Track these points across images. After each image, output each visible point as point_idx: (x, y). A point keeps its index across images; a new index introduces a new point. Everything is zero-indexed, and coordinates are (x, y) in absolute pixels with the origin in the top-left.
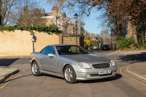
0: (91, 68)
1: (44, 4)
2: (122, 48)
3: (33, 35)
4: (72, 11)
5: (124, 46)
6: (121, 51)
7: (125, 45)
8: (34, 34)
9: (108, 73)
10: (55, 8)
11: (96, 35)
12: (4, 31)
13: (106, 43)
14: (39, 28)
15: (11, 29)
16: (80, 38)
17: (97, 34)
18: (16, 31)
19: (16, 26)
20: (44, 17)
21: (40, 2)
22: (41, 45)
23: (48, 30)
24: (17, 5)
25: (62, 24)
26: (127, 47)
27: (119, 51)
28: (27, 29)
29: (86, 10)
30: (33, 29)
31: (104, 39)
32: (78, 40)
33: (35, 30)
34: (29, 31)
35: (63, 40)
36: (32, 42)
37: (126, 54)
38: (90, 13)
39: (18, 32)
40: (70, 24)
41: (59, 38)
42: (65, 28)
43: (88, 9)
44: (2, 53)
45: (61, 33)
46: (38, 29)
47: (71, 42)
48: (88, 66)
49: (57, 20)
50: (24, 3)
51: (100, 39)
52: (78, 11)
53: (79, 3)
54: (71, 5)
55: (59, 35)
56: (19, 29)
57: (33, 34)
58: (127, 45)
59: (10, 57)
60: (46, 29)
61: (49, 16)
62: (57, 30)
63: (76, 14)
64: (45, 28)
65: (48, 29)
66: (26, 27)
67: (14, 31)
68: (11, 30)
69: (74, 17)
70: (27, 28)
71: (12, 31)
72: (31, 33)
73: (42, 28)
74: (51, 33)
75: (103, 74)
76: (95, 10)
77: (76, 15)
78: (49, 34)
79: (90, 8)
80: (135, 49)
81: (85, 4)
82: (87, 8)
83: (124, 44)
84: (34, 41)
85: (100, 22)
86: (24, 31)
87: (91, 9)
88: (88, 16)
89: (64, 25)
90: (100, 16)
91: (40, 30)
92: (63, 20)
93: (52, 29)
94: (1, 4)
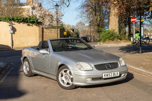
0: (92, 69)
3: (11, 27)
4: (51, 1)
6: (103, 44)
7: (106, 37)
8: (13, 26)
9: (115, 76)
11: (71, 27)
13: (82, 35)
14: (18, 19)
16: (60, 29)
17: (73, 26)
22: (20, 37)
23: (27, 21)
25: (40, 15)
27: (101, 43)
28: (5, 20)
30: (11, 20)
32: (59, 32)
34: (7, 22)
35: (43, 32)
36: (11, 34)
37: (109, 46)
38: (69, 4)
41: (39, 30)
45: (41, 25)
47: (51, 33)
48: (88, 68)
51: (76, 31)
55: (39, 27)
57: (11, 25)
58: (109, 37)
62: (37, 21)
64: (24, 19)
66: (3, 17)
69: (53, 7)
70: (5, 18)
72: (10, 24)
73: (21, 19)
74: (31, 24)
75: (108, 77)
76: (75, 1)
77: (57, 5)
78: (29, 25)
84: (12, 33)
85: (78, 13)
86: (2, 22)
88: (68, 7)
89: (41, 16)
90: (79, 7)
91: (19, 21)
92: (40, 11)
93: (32, 21)
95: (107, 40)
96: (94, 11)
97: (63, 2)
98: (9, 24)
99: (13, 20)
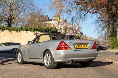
1: (47, 10)
3: (36, 35)
6: (111, 50)
10: (58, 15)
12: (12, 31)
14: (41, 30)
15: (18, 30)
16: (76, 38)
19: (22, 28)
20: (48, 22)
24: (26, 12)
26: (116, 46)
28: (31, 30)
29: (82, 16)
30: (36, 30)
34: (32, 32)
39: (23, 32)
40: (69, 28)
42: (65, 31)
43: (84, 15)
49: (59, 25)
50: (31, 10)
54: (69, 11)
56: (24, 30)
61: (52, 21)
63: (73, 18)
64: (46, 29)
65: (49, 30)
67: (20, 32)
68: (18, 31)
70: (31, 29)
73: (43, 30)
76: (91, 16)
79: (85, 14)
81: (81, 10)
83: (114, 44)
84: (37, 40)
86: (29, 31)
88: (84, 20)
91: (42, 31)
93: (52, 31)
94: (11, 10)
97: (80, 17)
98: (34, 33)
99: (37, 30)
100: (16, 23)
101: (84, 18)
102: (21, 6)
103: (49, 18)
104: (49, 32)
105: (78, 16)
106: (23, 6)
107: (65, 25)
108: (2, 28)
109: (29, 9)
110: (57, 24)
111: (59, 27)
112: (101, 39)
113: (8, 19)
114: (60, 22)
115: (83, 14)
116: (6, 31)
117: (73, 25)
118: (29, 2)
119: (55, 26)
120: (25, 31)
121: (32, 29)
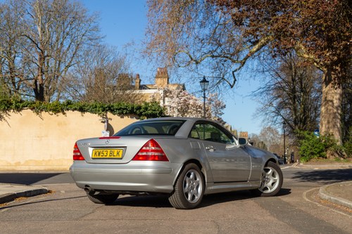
1: (136, 59)
2: (308, 156)
3: (106, 124)
5: (312, 154)
6: (305, 164)
7: (313, 151)
8: (110, 122)
12: (43, 113)
14: (121, 108)
15: (58, 109)
18: (69, 113)
19: (69, 103)
20: (138, 92)
21: (127, 54)
23: (141, 113)
24: (82, 64)
26: (318, 155)
27: (301, 164)
28: (94, 110)
29: (228, 75)
30: (107, 110)
31: (268, 145)
33: (112, 111)
34: (97, 115)
37: (316, 169)
38: (235, 80)
39: (72, 116)
40: (192, 106)
42: (182, 115)
43: (231, 73)
44: (36, 161)
46: (119, 110)
49: (166, 98)
51: (260, 145)
52: (211, 75)
53: (213, 57)
54: (194, 62)
56: (76, 109)
57: (106, 120)
58: (318, 150)
59: (53, 170)
60: (137, 110)
61: (149, 89)
62: (161, 112)
63: (204, 78)
64: (133, 108)
65: (141, 111)
66: (91, 104)
67: (64, 114)
68: (59, 112)
69: (201, 89)
70: (94, 106)
71: (61, 114)
72: (103, 118)
73: (126, 109)
77: (204, 81)
79: (236, 71)
80: (338, 160)
81: (224, 59)
82: (229, 70)
83: (311, 149)
84: (108, 136)
86: (87, 114)
87: (238, 71)
88: (232, 87)
90: (259, 91)
91: (122, 113)
92: (178, 97)
93: (150, 112)
94: (42, 58)
95: (316, 157)
96: (291, 98)
97: (223, 78)
99: (111, 109)
100: (56, 94)
101: (233, 80)
102: (70, 50)
103: (140, 81)
104: (140, 115)
105: (215, 74)
106: (74, 50)
107: (184, 98)
108: (17, 102)
109: (90, 57)
110: (162, 95)
111: (166, 104)
112: (269, 136)
113: (34, 81)
114: (171, 92)
115: (230, 71)
116: (27, 112)
117: (205, 97)
118: (91, 39)
119: (157, 101)
120: (75, 111)
121: (96, 107)
